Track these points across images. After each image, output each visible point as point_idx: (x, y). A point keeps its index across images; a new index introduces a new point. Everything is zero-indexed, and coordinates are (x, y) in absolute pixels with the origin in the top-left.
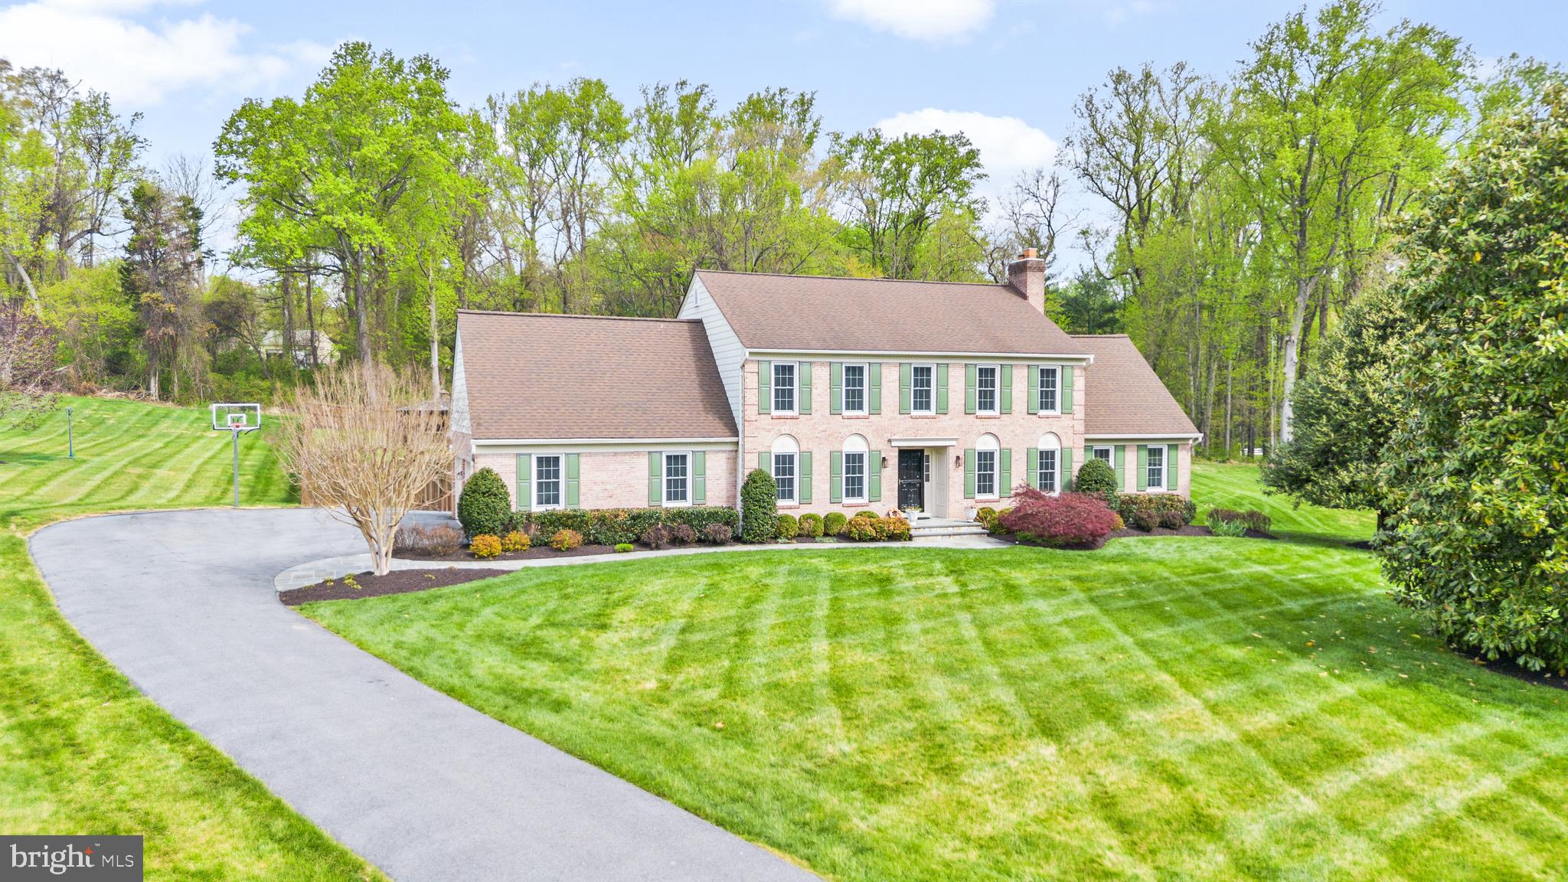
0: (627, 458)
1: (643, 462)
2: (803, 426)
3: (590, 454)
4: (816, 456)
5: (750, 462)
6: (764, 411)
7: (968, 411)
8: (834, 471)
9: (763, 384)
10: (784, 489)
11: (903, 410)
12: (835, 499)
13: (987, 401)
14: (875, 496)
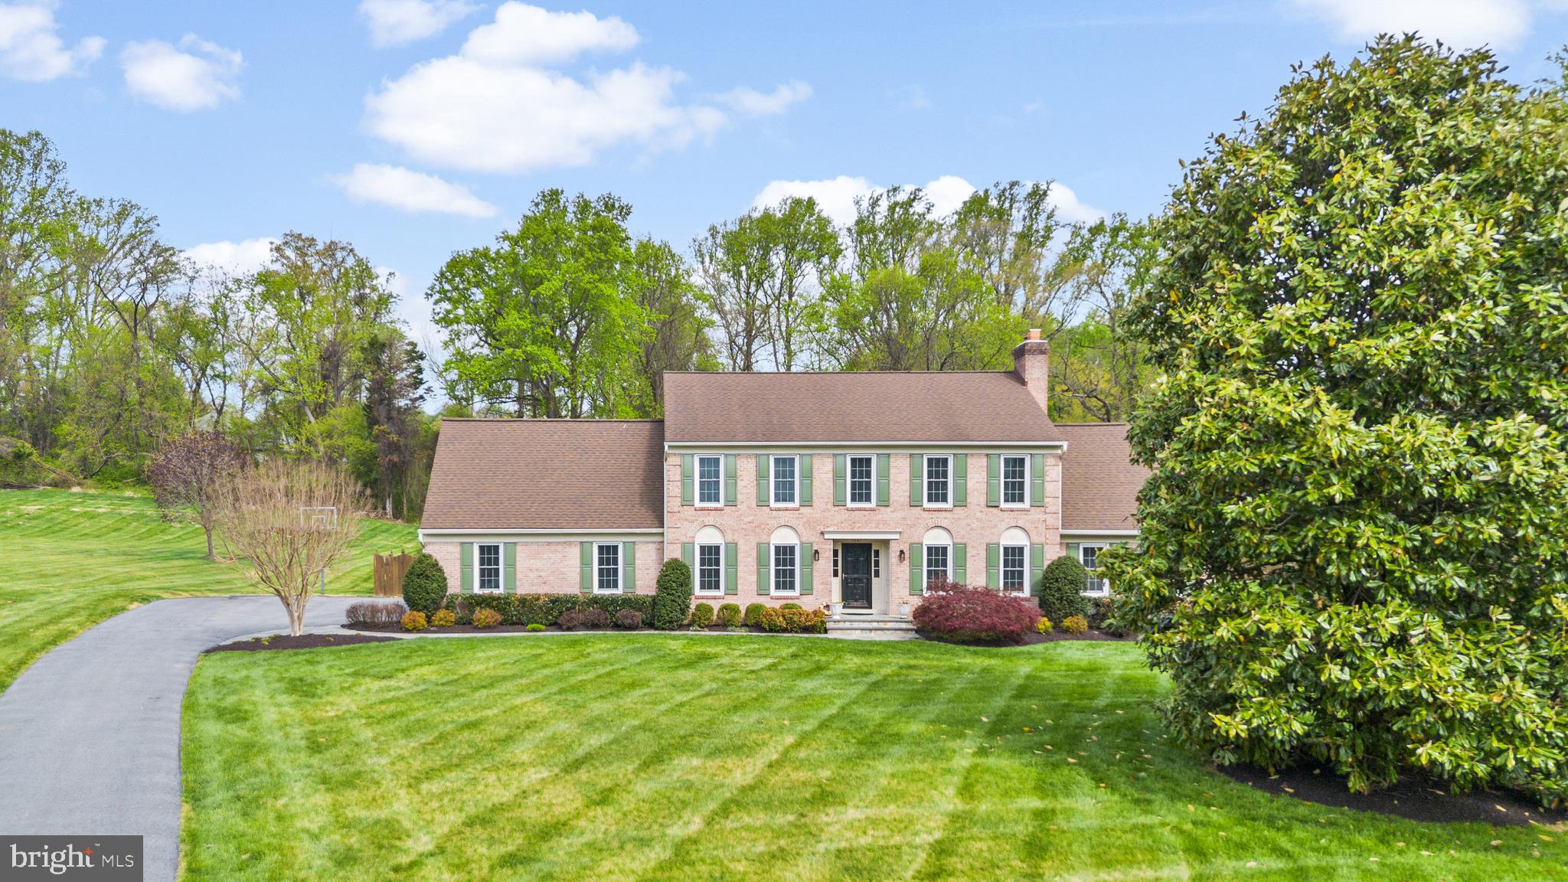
0: (560, 548)
1: (575, 552)
2: (728, 517)
3: (526, 544)
4: (742, 547)
5: (673, 552)
6: (687, 502)
7: (914, 503)
8: (761, 562)
9: (687, 476)
10: (711, 580)
11: (839, 502)
12: (762, 591)
13: (938, 492)
14: (807, 590)
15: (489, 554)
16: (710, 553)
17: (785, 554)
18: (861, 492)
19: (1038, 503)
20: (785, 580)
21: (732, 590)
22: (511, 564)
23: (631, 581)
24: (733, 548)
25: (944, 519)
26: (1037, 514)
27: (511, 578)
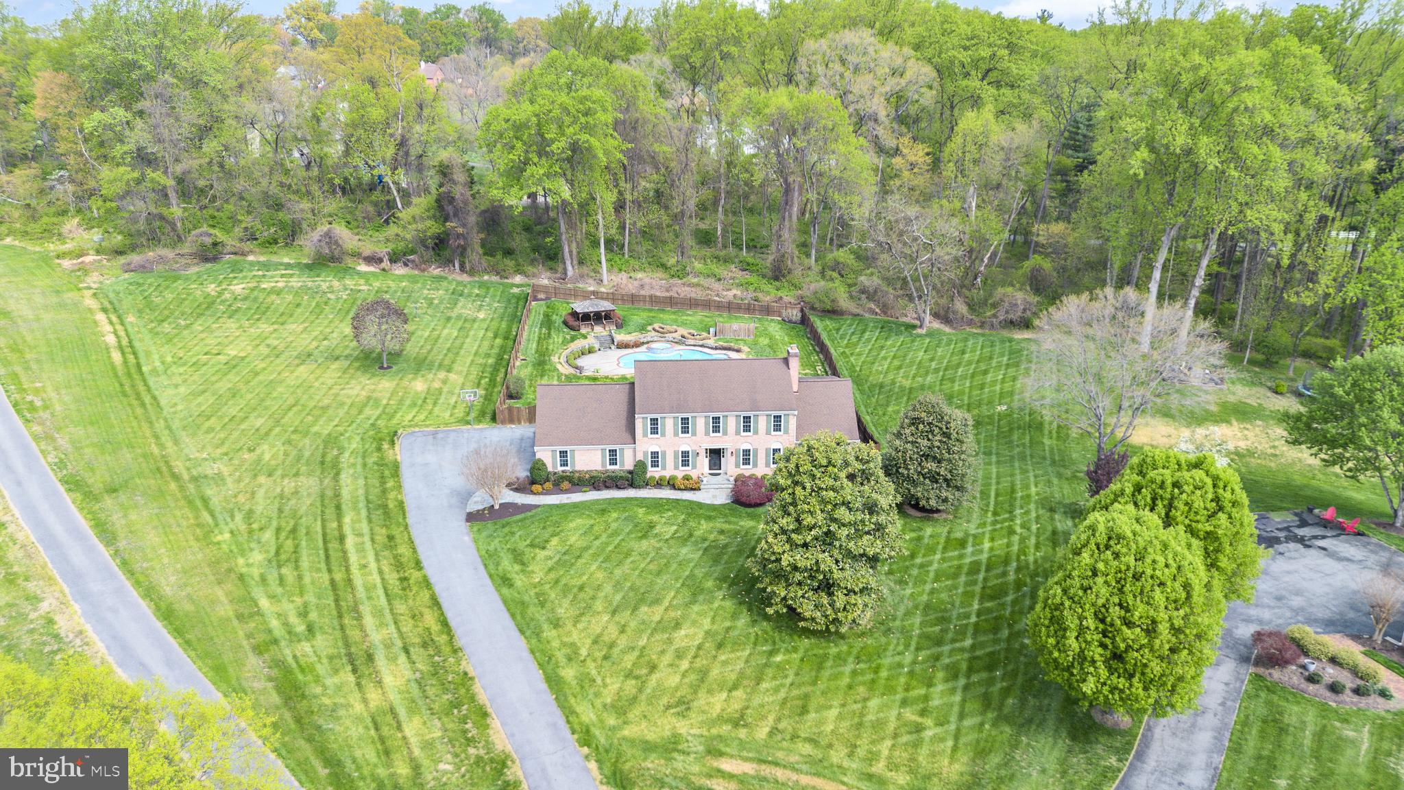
0: (594, 450)
1: (600, 452)
2: (663, 441)
3: (579, 450)
4: (668, 452)
5: (640, 457)
6: (645, 435)
7: (738, 433)
8: (676, 457)
9: (645, 425)
10: (655, 464)
11: (707, 434)
12: (676, 468)
13: (747, 428)
14: (694, 467)
15: (563, 454)
16: (655, 455)
17: (685, 454)
18: (716, 429)
19: (786, 432)
20: (685, 463)
21: (664, 468)
22: (573, 458)
23: (623, 464)
24: (664, 453)
25: (749, 440)
26: (786, 436)
27: (573, 464)
